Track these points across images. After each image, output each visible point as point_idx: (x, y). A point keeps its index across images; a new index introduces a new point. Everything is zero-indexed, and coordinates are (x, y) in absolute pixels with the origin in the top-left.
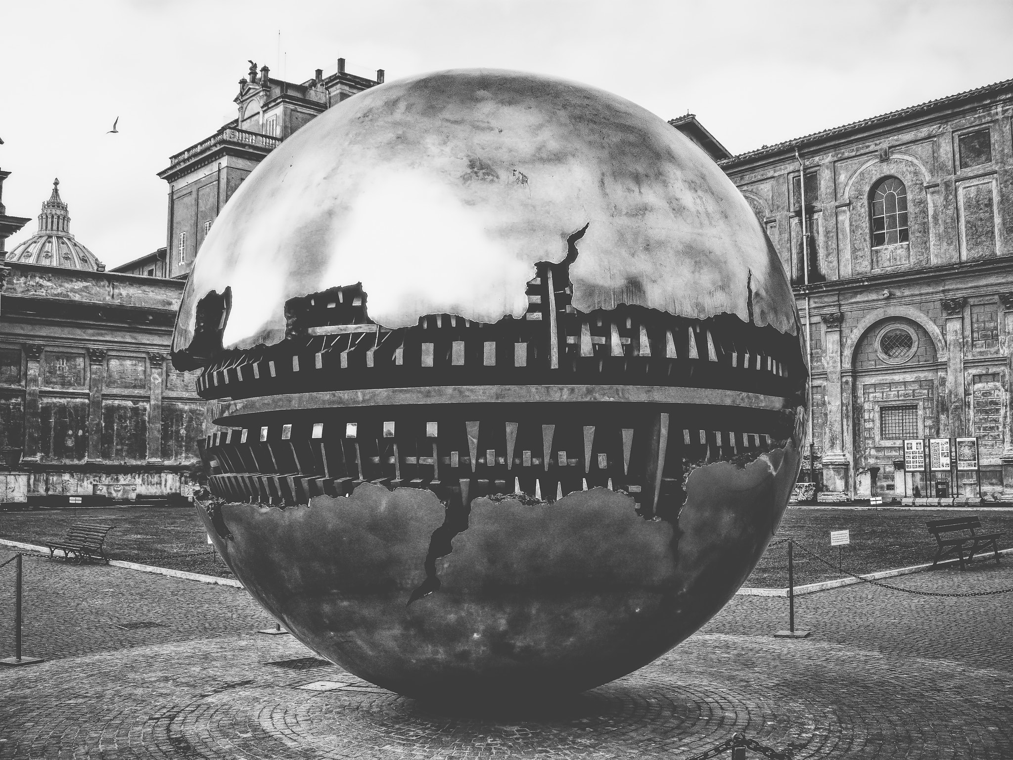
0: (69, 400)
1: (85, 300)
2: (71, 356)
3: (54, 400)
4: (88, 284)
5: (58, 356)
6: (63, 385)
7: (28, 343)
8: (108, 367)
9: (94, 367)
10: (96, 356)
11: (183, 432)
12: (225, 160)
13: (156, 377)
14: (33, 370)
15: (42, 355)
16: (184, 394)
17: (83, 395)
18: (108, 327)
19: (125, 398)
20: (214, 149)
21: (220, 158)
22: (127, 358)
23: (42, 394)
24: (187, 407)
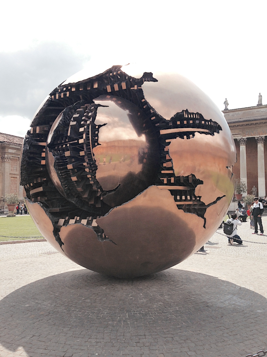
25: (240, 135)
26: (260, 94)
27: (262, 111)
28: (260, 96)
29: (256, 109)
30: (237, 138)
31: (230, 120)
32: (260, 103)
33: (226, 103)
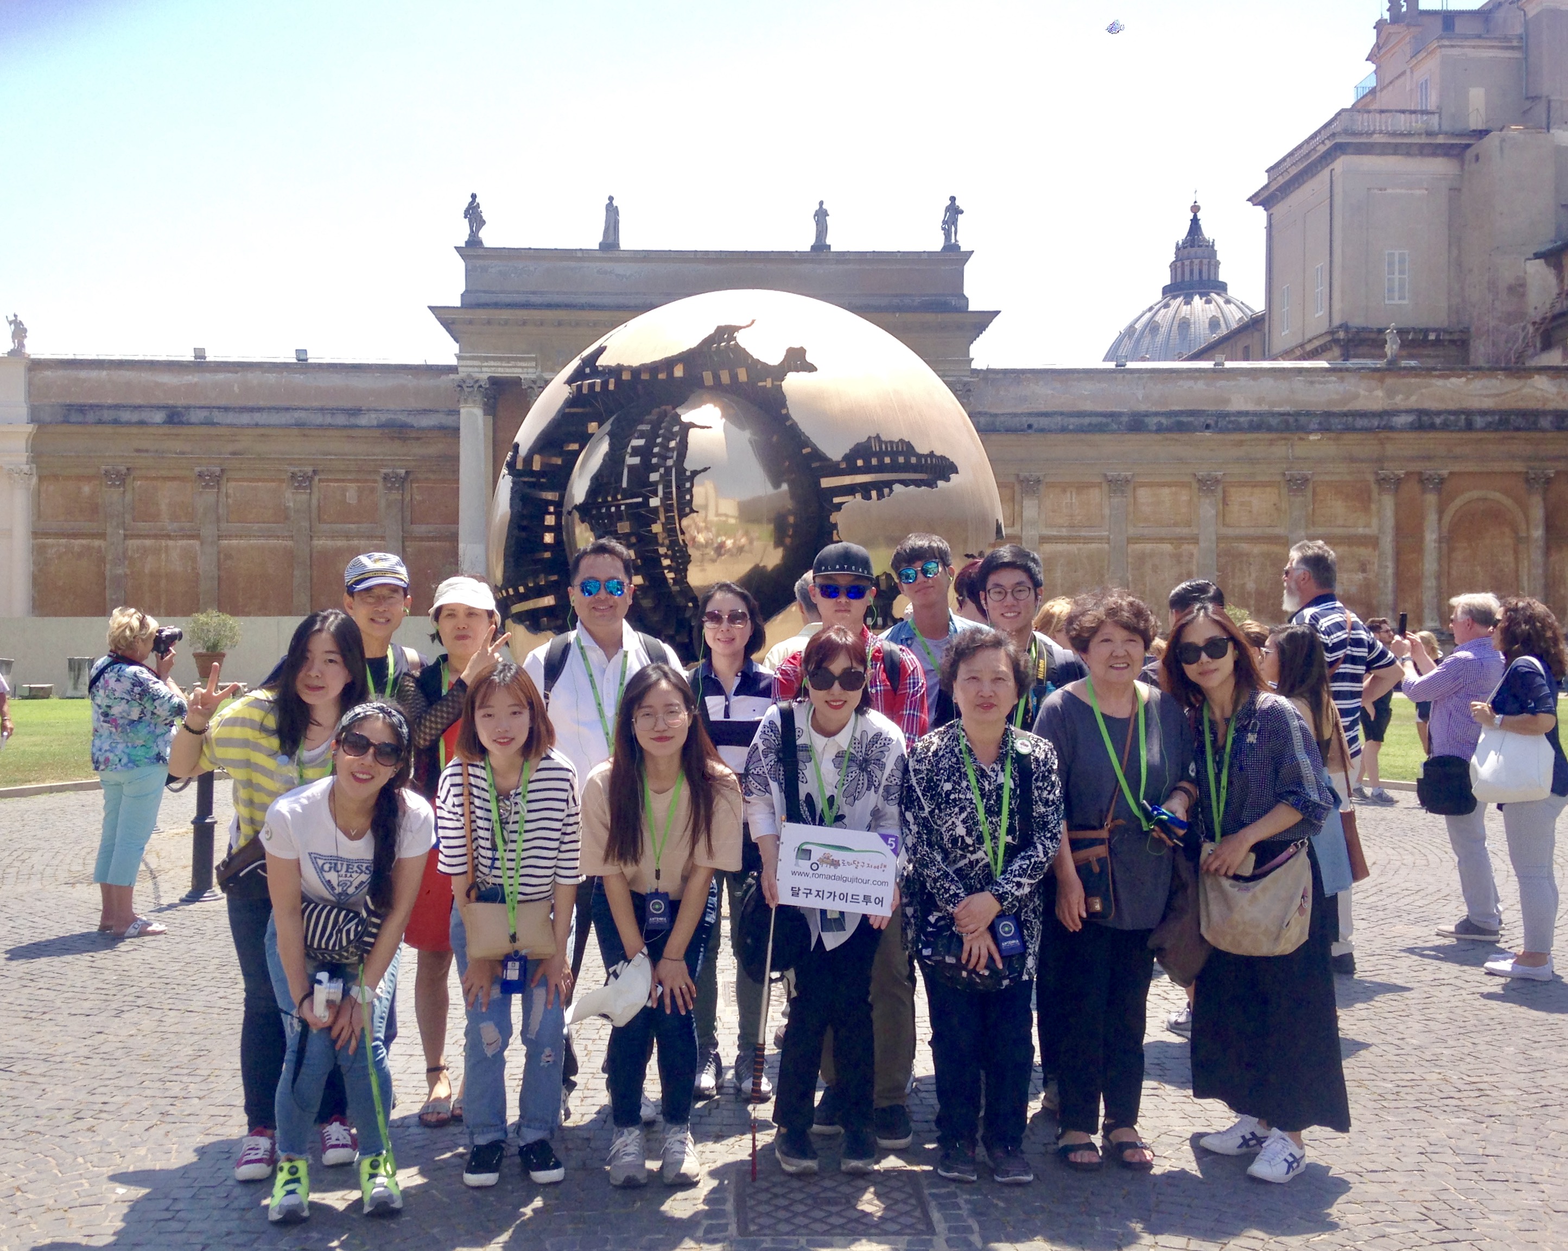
0: (1081, 546)
1: (1099, 408)
2: (1082, 487)
3: (1060, 547)
4: (1105, 385)
5: (1064, 487)
6: (1072, 526)
7: (1023, 474)
8: (1135, 498)
9: (1116, 500)
10: (1117, 485)
11: (1251, 586)
12: (1341, 164)
13: (1207, 509)
14: (1030, 509)
15: (1042, 488)
16: (1252, 531)
17: (1100, 539)
18: (1133, 443)
19: (1161, 540)
20: (1322, 149)
21: (1333, 161)
22: (1164, 485)
23: (1044, 539)
24: (1257, 549)
25: (534, 364)
26: (611, 199)
27: (618, 275)
28: (612, 211)
29: (598, 264)
30: (522, 376)
31: (493, 292)
32: (610, 240)
33: (473, 214)
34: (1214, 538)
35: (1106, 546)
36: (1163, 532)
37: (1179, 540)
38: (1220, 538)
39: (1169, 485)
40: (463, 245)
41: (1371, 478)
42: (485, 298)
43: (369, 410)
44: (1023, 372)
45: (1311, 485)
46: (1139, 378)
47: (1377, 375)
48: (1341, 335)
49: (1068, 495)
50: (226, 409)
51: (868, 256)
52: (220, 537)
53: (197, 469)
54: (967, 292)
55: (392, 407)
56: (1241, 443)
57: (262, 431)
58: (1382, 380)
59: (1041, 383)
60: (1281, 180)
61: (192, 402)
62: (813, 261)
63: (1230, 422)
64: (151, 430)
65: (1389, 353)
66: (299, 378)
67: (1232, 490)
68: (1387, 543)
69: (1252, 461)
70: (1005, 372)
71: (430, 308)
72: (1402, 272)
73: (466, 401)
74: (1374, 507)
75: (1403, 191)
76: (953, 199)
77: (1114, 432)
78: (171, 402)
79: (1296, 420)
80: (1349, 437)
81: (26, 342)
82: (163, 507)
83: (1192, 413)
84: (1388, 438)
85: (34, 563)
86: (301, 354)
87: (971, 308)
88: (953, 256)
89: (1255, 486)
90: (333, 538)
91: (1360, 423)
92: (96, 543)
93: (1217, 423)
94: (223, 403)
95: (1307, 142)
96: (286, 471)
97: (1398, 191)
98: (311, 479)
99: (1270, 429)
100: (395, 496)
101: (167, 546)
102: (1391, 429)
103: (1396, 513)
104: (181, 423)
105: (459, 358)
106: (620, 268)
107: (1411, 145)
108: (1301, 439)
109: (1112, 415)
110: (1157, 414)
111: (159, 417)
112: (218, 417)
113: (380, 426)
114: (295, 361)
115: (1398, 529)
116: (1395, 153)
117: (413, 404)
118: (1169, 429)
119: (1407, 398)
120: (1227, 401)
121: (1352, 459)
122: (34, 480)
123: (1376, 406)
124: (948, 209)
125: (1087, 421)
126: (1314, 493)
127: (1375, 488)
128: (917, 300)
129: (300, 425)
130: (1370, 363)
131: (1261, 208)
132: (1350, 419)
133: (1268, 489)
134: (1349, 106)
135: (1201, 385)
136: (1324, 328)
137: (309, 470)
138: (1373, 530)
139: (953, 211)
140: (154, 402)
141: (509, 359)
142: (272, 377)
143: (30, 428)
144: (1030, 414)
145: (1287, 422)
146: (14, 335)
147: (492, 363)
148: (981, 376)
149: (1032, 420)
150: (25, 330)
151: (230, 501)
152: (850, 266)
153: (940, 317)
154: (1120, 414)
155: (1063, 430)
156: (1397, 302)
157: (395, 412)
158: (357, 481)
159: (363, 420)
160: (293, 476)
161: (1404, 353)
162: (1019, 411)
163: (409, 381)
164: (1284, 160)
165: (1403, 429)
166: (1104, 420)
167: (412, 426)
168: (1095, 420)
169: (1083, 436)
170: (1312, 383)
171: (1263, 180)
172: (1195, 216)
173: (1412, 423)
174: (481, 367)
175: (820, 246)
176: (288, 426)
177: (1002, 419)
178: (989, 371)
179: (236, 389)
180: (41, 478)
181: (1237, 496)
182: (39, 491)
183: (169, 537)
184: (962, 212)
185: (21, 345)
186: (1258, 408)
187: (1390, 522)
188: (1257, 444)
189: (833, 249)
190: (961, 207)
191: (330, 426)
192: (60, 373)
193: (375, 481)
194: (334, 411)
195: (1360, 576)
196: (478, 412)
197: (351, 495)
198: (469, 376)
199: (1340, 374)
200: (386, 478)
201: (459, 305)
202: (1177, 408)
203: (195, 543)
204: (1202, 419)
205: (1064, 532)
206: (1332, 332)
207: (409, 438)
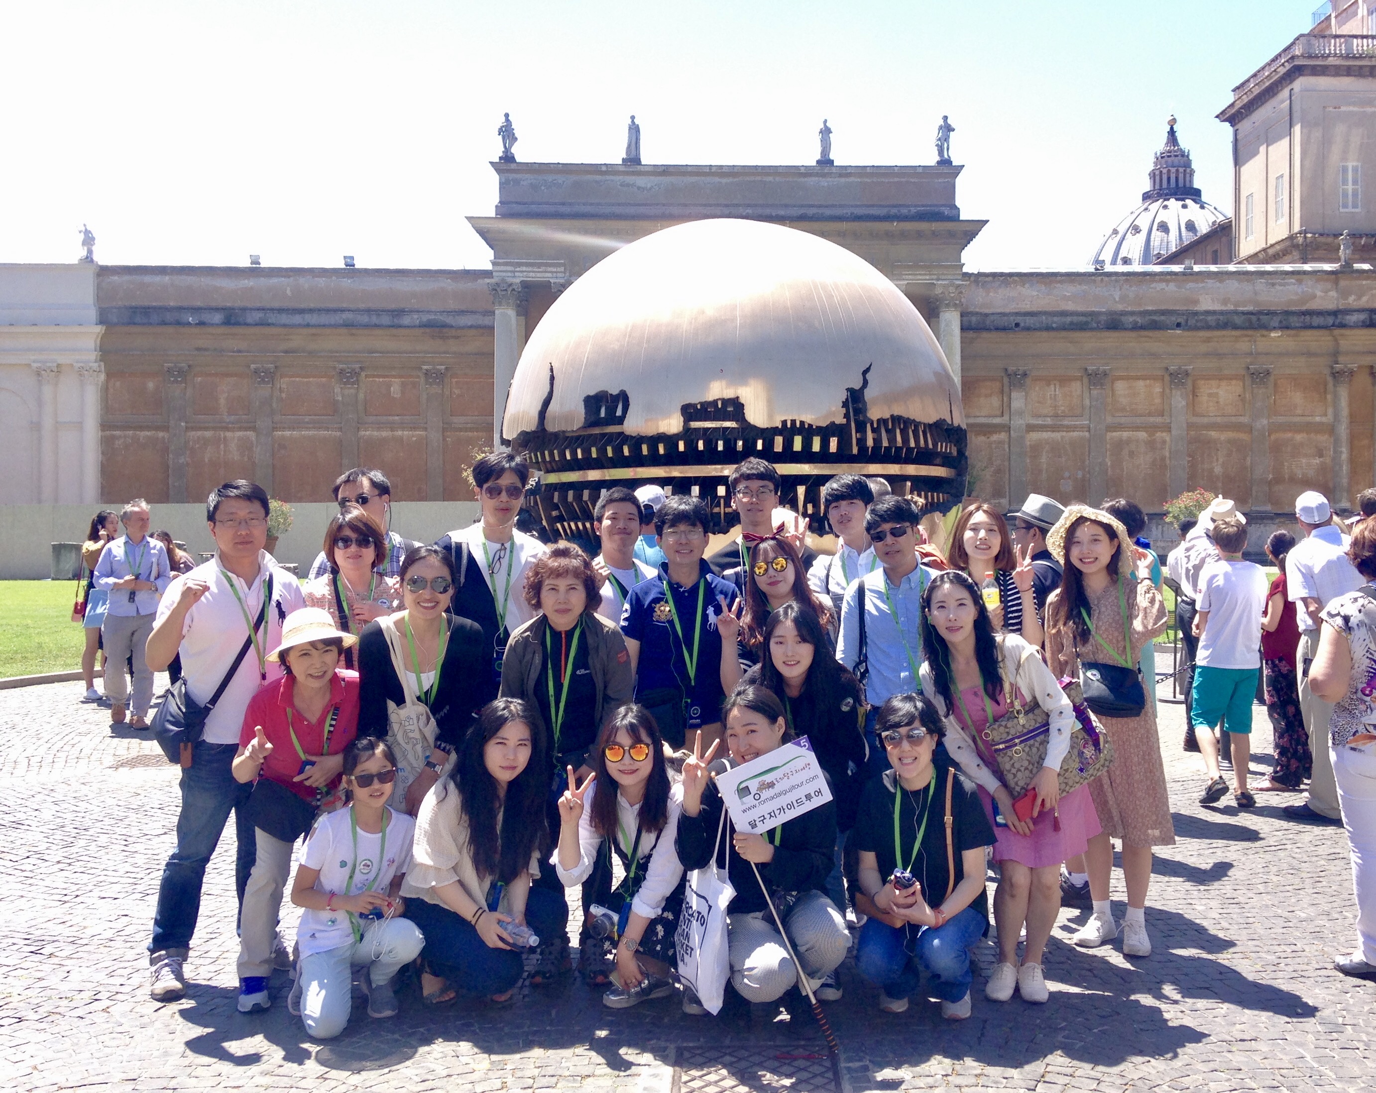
0: (1064, 434)
1: (1080, 308)
2: (1064, 380)
3: (1045, 435)
4: (1084, 287)
5: (1048, 381)
6: (1056, 416)
7: (1011, 369)
8: (1113, 390)
9: (1095, 392)
10: (1096, 379)
11: (1218, 470)
12: (1299, 84)
13: (1179, 400)
14: (1018, 400)
15: (1028, 381)
16: (1219, 420)
17: (1081, 428)
18: (1111, 340)
19: (1137, 428)
20: (1282, 71)
21: (1291, 82)
22: (1138, 378)
23: (1031, 428)
24: (1224, 436)
25: (562, 269)
26: (633, 118)
27: (639, 188)
28: (635, 130)
29: (621, 177)
30: (552, 281)
31: (525, 204)
32: (632, 156)
33: (507, 133)
34: (1185, 426)
35: (1087, 434)
36: (1138, 420)
37: (1152, 429)
38: (1190, 426)
39: (1144, 378)
40: (497, 160)
41: (1327, 371)
42: (517, 208)
43: (411, 311)
44: (1011, 275)
45: (1272, 378)
46: (1116, 281)
47: (1333, 276)
48: (1300, 240)
49: (1052, 387)
50: (281, 310)
51: (868, 170)
52: (275, 429)
53: (253, 366)
54: (958, 203)
55: (433, 308)
56: (1208, 340)
57: (314, 331)
58: (1336, 282)
59: (1027, 286)
60: (1246, 99)
61: (249, 305)
62: (817, 175)
63: (1197, 321)
64: (210, 330)
65: (1343, 258)
66: (346, 283)
67: (1201, 383)
68: (1343, 430)
69: (1219, 356)
70: (994, 275)
71: (467, 218)
72: (1355, 182)
73: (500, 304)
74: (1329, 397)
75: (1356, 109)
76: (945, 118)
77: (1092, 329)
78: (229, 305)
79: (1259, 319)
80: (1308, 334)
81: (94, 248)
82: (222, 401)
83: (1163, 313)
84: (1342, 335)
85: (103, 453)
86: (349, 262)
87: (961, 218)
88: (945, 169)
89: (1221, 379)
90: (379, 429)
91: (1316, 321)
92: (161, 434)
93: (1187, 321)
94: (276, 305)
95: (1269, 64)
96: (335, 368)
97: (1351, 108)
98: (358, 374)
99: (1236, 327)
100: (435, 389)
101: (225, 438)
102: (1343, 326)
103: (1350, 405)
104: (237, 324)
105: (494, 264)
106: (641, 181)
107: (1361, 67)
108: (1263, 336)
109: (1092, 314)
110: (1132, 313)
111: (218, 318)
112: (272, 318)
113: (423, 326)
114: (344, 266)
115: (1352, 417)
116: (1348, 75)
117: (452, 305)
118: (1142, 328)
119: (1359, 298)
120: (1196, 302)
121: (1310, 354)
122: (103, 377)
123: (1331, 306)
124: (941, 128)
125: (1069, 319)
126: (1276, 384)
127: (1330, 379)
128: (913, 210)
129: (348, 325)
130: (1327, 267)
131: (1227, 124)
132: (1308, 318)
133: (1234, 382)
134: (1306, 32)
135: (1172, 287)
136: (1284, 234)
137: (357, 366)
138: (1329, 419)
139: (947, 129)
140: (213, 304)
141: (539, 265)
142: (321, 282)
143: (100, 329)
144: (1017, 314)
145: (1250, 321)
146: (84, 243)
147: (524, 269)
148: (972, 279)
149: (1019, 319)
150: (93, 239)
151: (284, 395)
152: (851, 179)
153: (935, 226)
154: (1099, 313)
155: (1048, 328)
156: (1350, 210)
157: (435, 312)
158: (400, 377)
159: (406, 320)
160: (342, 372)
161: (1357, 256)
162: (1007, 310)
163: (448, 285)
164: (1248, 81)
165: (1355, 326)
166: (1084, 319)
167: (452, 327)
168: (1075, 319)
169: (1064, 334)
170: (1273, 285)
171: (1230, 98)
172: (1172, 128)
173: (1363, 322)
174: (514, 272)
175: (825, 161)
176: (335, 326)
177: (992, 318)
178: (980, 274)
179: (289, 292)
180: (109, 375)
181: (1206, 389)
182: (107, 388)
183: (227, 429)
184: (953, 130)
185: (90, 252)
186: (1224, 308)
187: (1345, 412)
188: (1225, 340)
189: (835, 164)
190: (953, 126)
191: (376, 326)
192: (126, 278)
193: (418, 377)
194: (378, 312)
195: (1317, 461)
196: (511, 313)
197: (395, 390)
198: (503, 280)
199: (1298, 277)
200: (427, 374)
201: (493, 215)
202: (1150, 308)
203: (251, 434)
204: (1173, 319)
205: (1049, 421)
206: (1291, 237)
207: (448, 337)
